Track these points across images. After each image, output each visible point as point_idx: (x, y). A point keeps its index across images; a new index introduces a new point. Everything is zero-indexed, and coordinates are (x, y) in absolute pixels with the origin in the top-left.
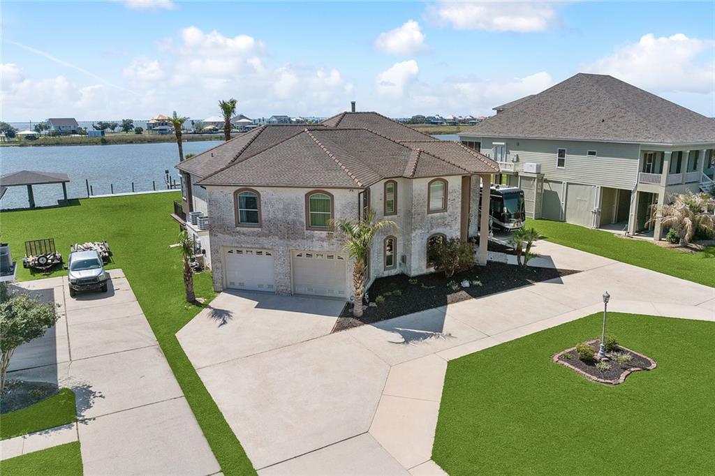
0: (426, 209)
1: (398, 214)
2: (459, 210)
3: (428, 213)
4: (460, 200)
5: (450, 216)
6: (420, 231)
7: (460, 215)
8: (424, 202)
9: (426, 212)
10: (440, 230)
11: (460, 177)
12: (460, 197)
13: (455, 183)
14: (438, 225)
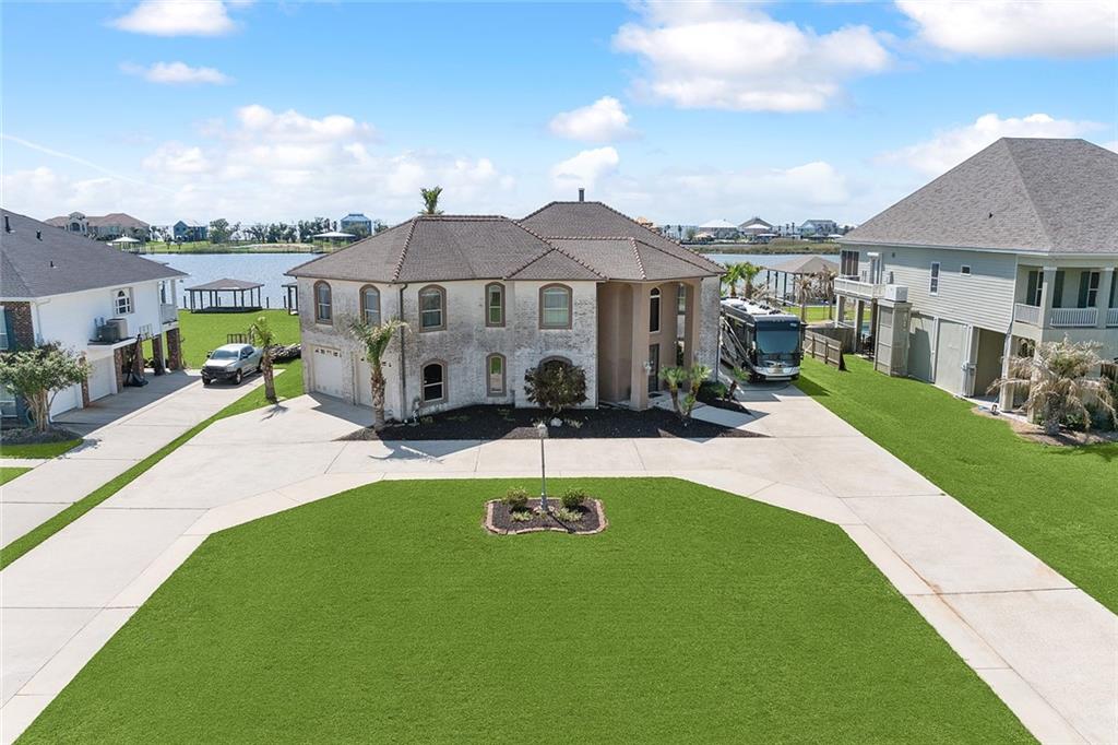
0: (537, 322)
1: (507, 327)
2: (594, 328)
3: (540, 328)
4: (595, 315)
5: (577, 335)
6: (528, 350)
7: (595, 335)
8: (534, 313)
9: (537, 326)
10: (561, 352)
11: (595, 283)
12: (595, 310)
13: (585, 293)
14: (557, 346)
